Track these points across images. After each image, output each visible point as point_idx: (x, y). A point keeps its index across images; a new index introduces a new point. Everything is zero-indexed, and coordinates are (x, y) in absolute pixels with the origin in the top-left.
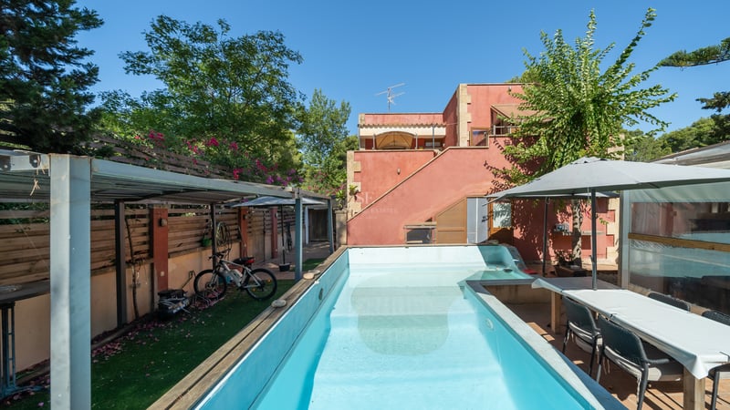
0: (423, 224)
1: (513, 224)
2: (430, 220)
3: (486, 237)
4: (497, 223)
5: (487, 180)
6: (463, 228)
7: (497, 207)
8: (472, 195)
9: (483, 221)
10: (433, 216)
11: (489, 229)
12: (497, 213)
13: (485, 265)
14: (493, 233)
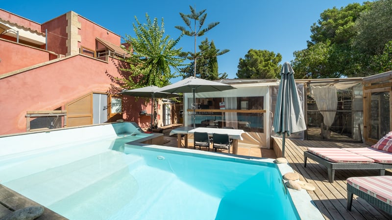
0: (51, 112)
1: (122, 111)
2: (60, 109)
3: (107, 120)
4: (114, 110)
5: (107, 83)
6: (90, 115)
7: (113, 100)
8: (96, 91)
9: (104, 109)
10: (62, 105)
11: (109, 115)
12: (114, 104)
13: (116, 135)
14: (111, 117)
